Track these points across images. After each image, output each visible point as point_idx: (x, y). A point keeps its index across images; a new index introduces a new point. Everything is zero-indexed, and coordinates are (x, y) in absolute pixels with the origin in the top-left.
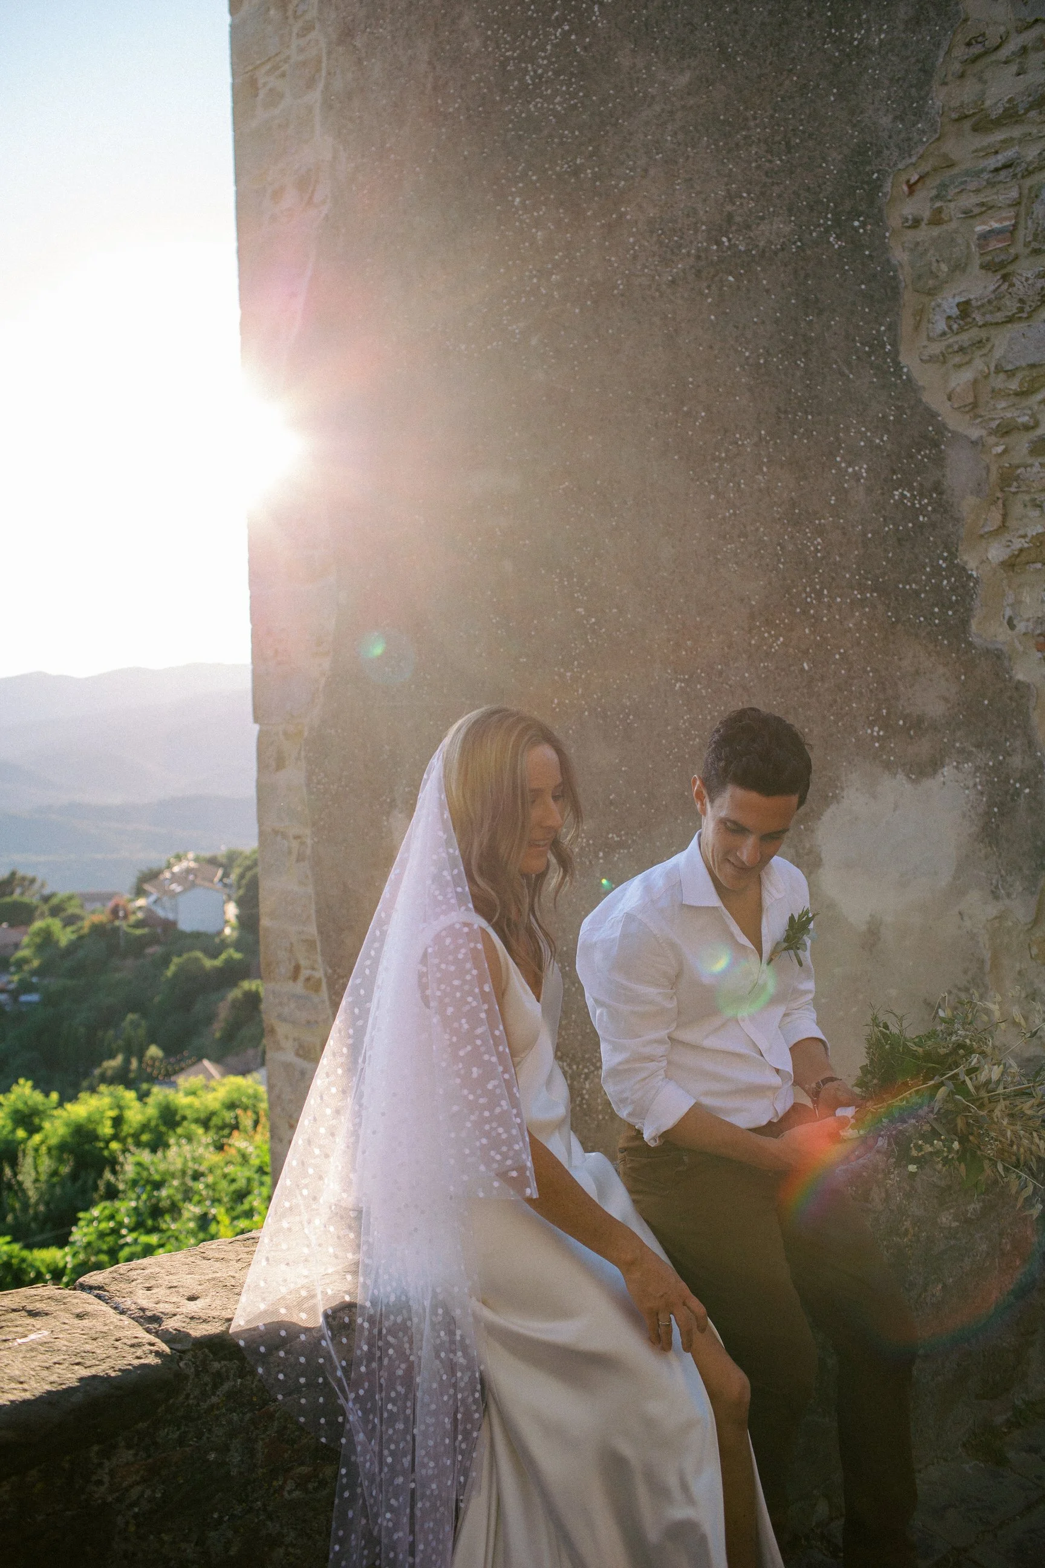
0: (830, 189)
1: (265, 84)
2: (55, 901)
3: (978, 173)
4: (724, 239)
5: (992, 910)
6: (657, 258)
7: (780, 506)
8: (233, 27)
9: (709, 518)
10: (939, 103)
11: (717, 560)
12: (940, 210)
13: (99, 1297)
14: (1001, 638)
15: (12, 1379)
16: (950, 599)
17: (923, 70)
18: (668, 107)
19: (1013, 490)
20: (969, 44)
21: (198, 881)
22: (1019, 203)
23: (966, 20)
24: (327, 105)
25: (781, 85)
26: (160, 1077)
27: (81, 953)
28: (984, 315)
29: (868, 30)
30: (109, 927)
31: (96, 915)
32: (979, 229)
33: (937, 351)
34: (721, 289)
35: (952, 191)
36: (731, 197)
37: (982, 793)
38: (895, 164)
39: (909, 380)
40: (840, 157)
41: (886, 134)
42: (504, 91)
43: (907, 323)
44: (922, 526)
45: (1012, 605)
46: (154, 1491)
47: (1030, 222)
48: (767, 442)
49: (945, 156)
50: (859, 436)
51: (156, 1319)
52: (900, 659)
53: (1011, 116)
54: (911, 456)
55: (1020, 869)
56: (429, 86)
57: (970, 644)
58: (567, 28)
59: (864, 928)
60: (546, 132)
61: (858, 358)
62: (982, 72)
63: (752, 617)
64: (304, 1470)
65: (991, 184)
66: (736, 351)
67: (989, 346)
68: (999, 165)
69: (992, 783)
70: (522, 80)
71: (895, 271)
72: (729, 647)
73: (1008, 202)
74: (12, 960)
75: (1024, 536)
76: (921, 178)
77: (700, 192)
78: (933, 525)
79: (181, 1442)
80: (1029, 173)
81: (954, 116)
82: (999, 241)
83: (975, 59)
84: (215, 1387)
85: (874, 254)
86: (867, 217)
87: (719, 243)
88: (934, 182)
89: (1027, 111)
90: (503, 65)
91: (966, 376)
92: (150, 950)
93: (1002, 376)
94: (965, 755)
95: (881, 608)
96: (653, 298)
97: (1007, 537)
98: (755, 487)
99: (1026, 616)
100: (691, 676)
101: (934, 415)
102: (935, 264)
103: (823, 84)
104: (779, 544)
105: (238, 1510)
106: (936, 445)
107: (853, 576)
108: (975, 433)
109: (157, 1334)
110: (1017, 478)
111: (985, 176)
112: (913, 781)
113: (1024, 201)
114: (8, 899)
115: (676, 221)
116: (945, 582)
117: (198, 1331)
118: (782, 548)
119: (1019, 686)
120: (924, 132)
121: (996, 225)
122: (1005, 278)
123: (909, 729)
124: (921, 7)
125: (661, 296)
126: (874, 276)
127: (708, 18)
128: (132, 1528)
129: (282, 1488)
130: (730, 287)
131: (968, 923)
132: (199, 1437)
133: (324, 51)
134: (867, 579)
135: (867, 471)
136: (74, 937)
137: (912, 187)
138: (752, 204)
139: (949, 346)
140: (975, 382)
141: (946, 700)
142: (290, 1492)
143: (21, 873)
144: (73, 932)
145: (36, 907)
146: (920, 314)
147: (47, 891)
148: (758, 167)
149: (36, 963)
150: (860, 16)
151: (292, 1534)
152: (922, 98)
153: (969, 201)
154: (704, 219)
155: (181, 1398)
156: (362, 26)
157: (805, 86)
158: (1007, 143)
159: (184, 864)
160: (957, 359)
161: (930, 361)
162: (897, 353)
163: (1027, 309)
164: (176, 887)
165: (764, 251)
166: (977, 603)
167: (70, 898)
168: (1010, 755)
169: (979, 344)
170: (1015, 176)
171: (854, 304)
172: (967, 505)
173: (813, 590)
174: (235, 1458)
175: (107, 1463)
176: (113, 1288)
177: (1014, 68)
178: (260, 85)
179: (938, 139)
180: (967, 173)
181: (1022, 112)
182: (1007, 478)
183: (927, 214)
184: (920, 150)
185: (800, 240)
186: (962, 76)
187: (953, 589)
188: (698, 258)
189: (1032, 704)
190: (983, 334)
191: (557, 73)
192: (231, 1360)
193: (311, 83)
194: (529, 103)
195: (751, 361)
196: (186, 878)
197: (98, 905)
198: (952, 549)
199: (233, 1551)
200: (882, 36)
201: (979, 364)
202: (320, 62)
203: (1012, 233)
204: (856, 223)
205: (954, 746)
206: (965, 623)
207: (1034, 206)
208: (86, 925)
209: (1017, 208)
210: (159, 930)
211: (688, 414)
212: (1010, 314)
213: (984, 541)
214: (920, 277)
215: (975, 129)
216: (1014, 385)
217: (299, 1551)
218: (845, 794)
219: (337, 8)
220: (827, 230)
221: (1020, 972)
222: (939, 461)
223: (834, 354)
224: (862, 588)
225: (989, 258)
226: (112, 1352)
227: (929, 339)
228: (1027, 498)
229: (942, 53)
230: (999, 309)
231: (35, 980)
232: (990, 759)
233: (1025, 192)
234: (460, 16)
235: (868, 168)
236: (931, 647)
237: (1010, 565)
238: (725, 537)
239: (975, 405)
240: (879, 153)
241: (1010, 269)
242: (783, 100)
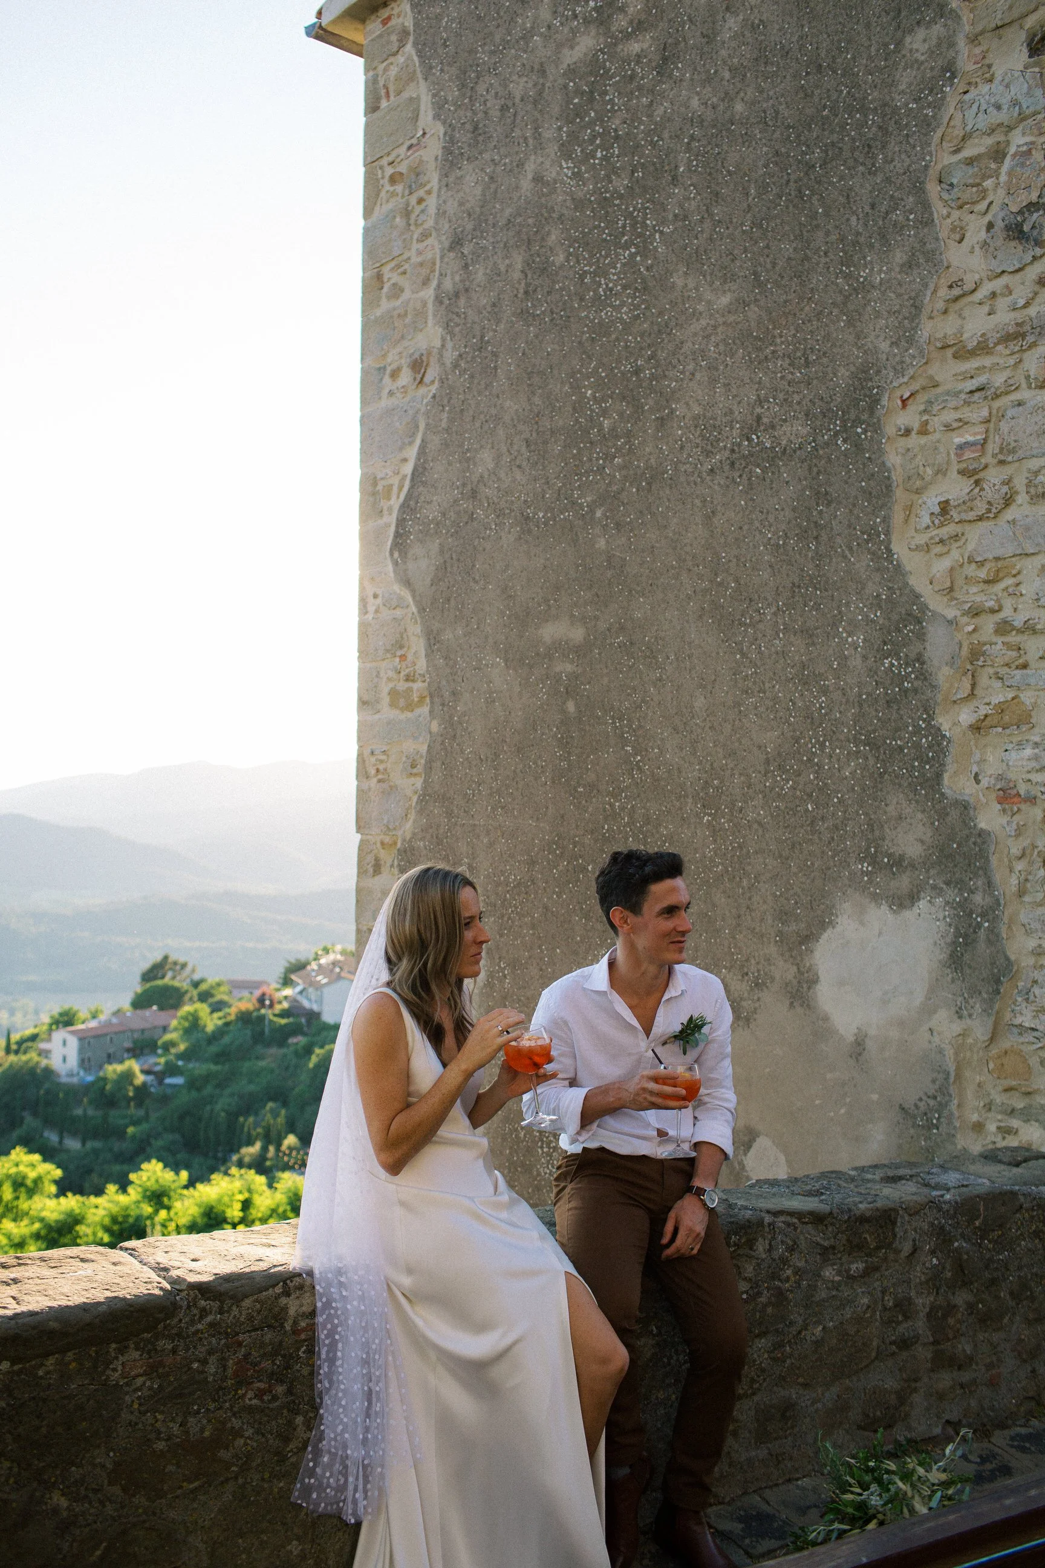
0: (839, 400)
1: (389, 279)
2: (203, 987)
3: (957, 394)
4: (754, 437)
5: (957, 1027)
6: (699, 449)
7: (792, 667)
8: (367, 231)
9: (734, 674)
10: (926, 335)
11: (740, 712)
12: (926, 422)
13: (131, 1255)
14: (967, 791)
15: (62, 1294)
16: (927, 755)
17: (913, 305)
18: (712, 322)
19: (980, 663)
20: (951, 287)
21: (343, 974)
22: (989, 421)
23: (948, 267)
24: (439, 300)
25: (802, 310)
26: (297, 1167)
27: (226, 1039)
28: (959, 513)
29: (872, 269)
30: (255, 1014)
31: (244, 1003)
32: (958, 440)
33: (922, 542)
34: (749, 479)
35: (936, 408)
36: (760, 401)
37: (950, 925)
38: (891, 382)
39: (899, 565)
40: (847, 374)
41: (884, 357)
42: (582, 299)
43: (898, 517)
44: (906, 691)
45: (978, 763)
46: (152, 1383)
47: (997, 437)
48: (784, 612)
49: (931, 378)
50: (857, 611)
51: (166, 1270)
52: (886, 805)
53: (983, 348)
54: (899, 630)
55: (980, 993)
56: (522, 291)
57: (943, 794)
58: (633, 250)
59: (852, 1039)
60: (614, 336)
61: (858, 544)
62: (961, 309)
63: (767, 762)
64: (261, 1385)
65: (967, 403)
66: (761, 532)
67: (963, 541)
68: (974, 388)
69: (958, 916)
70: (595, 291)
71: (889, 472)
72: (748, 788)
73: (980, 419)
74: (160, 1043)
75: (988, 704)
76: (912, 395)
77: (736, 396)
78: (915, 691)
79: (174, 1351)
80: (996, 396)
81: (939, 345)
82: (973, 452)
83: (956, 299)
84: (201, 1318)
85: (873, 457)
86: (868, 425)
87: (749, 439)
88: (922, 398)
89: (996, 344)
90: (582, 277)
91: (946, 563)
92: (292, 1040)
93: (974, 565)
94: (937, 890)
95: (871, 761)
96: (695, 484)
97: (975, 703)
98: (773, 649)
99: (989, 773)
100: (716, 811)
101: (918, 596)
102: (921, 468)
103: (835, 312)
104: (791, 700)
105: (212, 1406)
106: (920, 622)
107: (849, 731)
108: (951, 613)
109: (164, 1278)
110: (984, 654)
111: (963, 396)
112: (895, 912)
113: (993, 419)
114: (159, 982)
115: (716, 419)
116: (924, 740)
117: (192, 1278)
118: (794, 704)
119: (981, 833)
120: (914, 357)
121: (970, 439)
122: (977, 483)
123: (892, 866)
124: (913, 255)
125: (702, 482)
126: (873, 475)
127: (745, 251)
128: (136, 1406)
129: (244, 1395)
130: (757, 477)
131: (936, 1039)
132: (187, 1350)
133: (438, 257)
134: (861, 734)
135: (865, 640)
136: (220, 1023)
137: (904, 402)
138: (777, 409)
139: (932, 538)
140: (952, 569)
141: (922, 842)
142: (250, 1399)
143: (173, 957)
144: (220, 1018)
145: (186, 992)
146: (909, 509)
147: (196, 977)
148: (782, 378)
149: (182, 1047)
150: (865, 258)
151: (251, 1431)
152: (913, 329)
153: (949, 416)
154: (738, 419)
155: (176, 1320)
156: (470, 237)
157: (821, 313)
158: (981, 369)
159: (331, 957)
160: (939, 549)
161: (916, 550)
162: (890, 542)
163: (994, 510)
164: (322, 979)
165: (785, 449)
166: (949, 760)
167: (219, 985)
168: (973, 893)
169: (956, 537)
170: (986, 398)
171: (856, 497)
172: (943, 675)
173: (818, 741)
174: (212, 1369)
175: (121, 1358)
176: (141, 1250)
177: (986, 309)
178: (385, 280)
179: (926, 363)
180: (948, 393)
181: (991, 345)
182: (976, 653)
183: (916, 426)
184: (911, 372)
185: (814, 441)
186: (945, 312)
187: (930, 747)
188: (733, 451)
189: (992, 848)
190: (959, 529)
191: (625, 287)
192: (213, 1301)
193: (426, 282)
194: (601, 311)
195: (772, 542)
196: (332, 971)
197: (245, 994)
198: (929, 710)
199: (207, 1434)
200: (883, 276)
201: (955, 554)
202: (434, 264)
203: (982, 445)
204: (859, 430)
205: (928, 883)
206: (939, 776)
207: (1001, 424)
208: (233, 1012)
209: (986, 425)
210: (303, 1020)
211: (720, 584)
212: (980, 513)
213: (956, 706)
214: (909, 478)
215: (955, 356)
216: (982, 574)
217: (255, 1444)
218: (839, 920)
219: (450, 221)
220: (836, 434)
221: (979, 1085)
222: (921, 636)
223: (839, 540)
224: (856, 741)
225: (965, 465)
226: (131, 1285)
227: (916, 530)
228: (991, 671)
229: (929, 293)
230: (972, 509)
231: (180, 1063)
232: (956, 896)
233: (994, 412)
234: (549, 233)
235: (870, 384)
236: (911, 796)
237: (977, 728)
238: (747, 692)
239: (951, 589)
240: (878, 372)
241: (981, 475)
242: (803, 323)
